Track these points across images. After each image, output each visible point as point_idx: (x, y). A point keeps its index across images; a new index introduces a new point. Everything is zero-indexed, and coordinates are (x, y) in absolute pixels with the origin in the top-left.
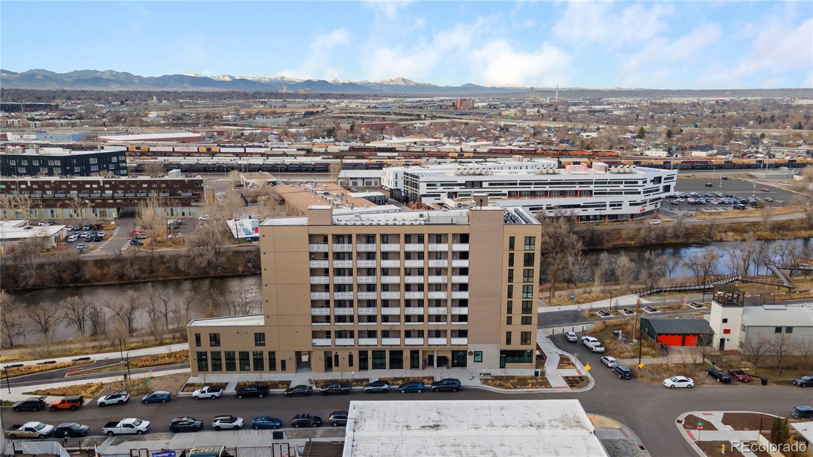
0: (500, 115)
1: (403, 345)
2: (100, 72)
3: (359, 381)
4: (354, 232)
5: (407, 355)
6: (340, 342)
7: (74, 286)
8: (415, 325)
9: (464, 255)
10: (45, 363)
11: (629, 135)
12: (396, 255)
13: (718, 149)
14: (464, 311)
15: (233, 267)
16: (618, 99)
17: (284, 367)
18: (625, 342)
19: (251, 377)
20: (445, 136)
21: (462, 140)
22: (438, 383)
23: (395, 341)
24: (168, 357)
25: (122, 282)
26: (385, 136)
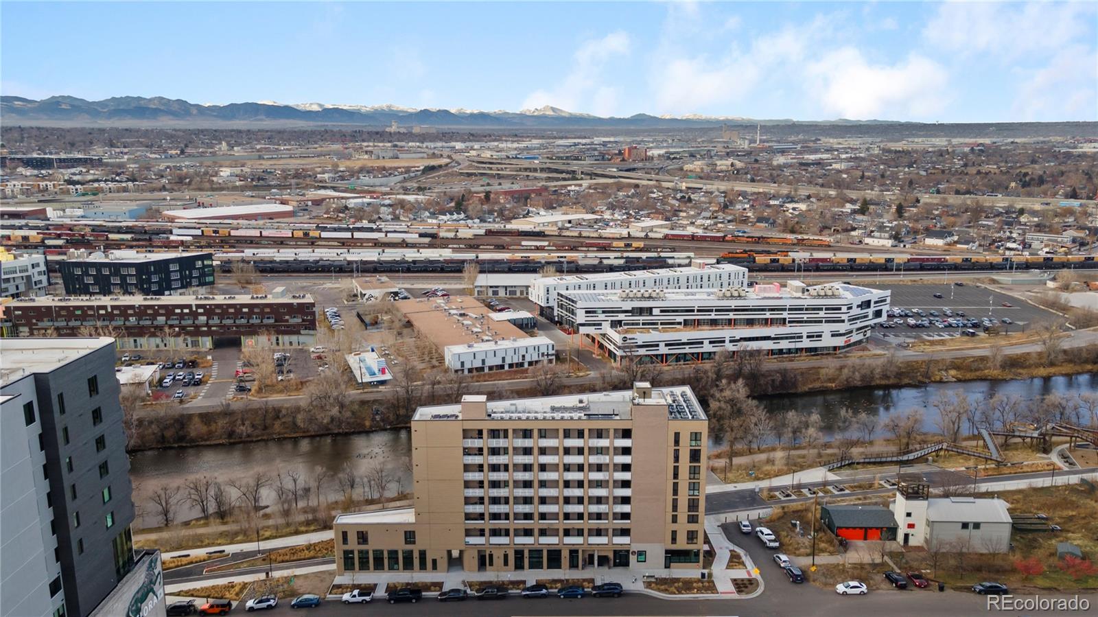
0: (681, 169)
1: (561, 544)
2: (145, 99)
3: (516, 584)
4: (510, 426)
5: (565, 554)
6: (495, 540)
7: (179, 447)
8: (574, 523)
9: (626, 451)
10: (179, 557)
11: (848, 208)
12: (554, 451)
13: (959, 234)
14: (626, 508)
15: (359, 421)
16: (840, 140)
17: (435, 567)
18: (803, 535)
19: (401, 577)
20: (608, 209)
21: (631, 214)
22: (599, 587)
23: (553, 540)
24: (307, 549)
25: (232, 441)
26: (531, 209)
